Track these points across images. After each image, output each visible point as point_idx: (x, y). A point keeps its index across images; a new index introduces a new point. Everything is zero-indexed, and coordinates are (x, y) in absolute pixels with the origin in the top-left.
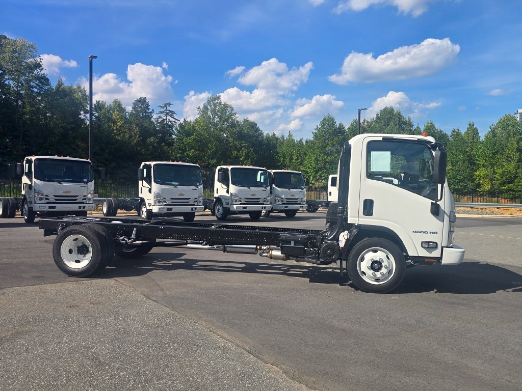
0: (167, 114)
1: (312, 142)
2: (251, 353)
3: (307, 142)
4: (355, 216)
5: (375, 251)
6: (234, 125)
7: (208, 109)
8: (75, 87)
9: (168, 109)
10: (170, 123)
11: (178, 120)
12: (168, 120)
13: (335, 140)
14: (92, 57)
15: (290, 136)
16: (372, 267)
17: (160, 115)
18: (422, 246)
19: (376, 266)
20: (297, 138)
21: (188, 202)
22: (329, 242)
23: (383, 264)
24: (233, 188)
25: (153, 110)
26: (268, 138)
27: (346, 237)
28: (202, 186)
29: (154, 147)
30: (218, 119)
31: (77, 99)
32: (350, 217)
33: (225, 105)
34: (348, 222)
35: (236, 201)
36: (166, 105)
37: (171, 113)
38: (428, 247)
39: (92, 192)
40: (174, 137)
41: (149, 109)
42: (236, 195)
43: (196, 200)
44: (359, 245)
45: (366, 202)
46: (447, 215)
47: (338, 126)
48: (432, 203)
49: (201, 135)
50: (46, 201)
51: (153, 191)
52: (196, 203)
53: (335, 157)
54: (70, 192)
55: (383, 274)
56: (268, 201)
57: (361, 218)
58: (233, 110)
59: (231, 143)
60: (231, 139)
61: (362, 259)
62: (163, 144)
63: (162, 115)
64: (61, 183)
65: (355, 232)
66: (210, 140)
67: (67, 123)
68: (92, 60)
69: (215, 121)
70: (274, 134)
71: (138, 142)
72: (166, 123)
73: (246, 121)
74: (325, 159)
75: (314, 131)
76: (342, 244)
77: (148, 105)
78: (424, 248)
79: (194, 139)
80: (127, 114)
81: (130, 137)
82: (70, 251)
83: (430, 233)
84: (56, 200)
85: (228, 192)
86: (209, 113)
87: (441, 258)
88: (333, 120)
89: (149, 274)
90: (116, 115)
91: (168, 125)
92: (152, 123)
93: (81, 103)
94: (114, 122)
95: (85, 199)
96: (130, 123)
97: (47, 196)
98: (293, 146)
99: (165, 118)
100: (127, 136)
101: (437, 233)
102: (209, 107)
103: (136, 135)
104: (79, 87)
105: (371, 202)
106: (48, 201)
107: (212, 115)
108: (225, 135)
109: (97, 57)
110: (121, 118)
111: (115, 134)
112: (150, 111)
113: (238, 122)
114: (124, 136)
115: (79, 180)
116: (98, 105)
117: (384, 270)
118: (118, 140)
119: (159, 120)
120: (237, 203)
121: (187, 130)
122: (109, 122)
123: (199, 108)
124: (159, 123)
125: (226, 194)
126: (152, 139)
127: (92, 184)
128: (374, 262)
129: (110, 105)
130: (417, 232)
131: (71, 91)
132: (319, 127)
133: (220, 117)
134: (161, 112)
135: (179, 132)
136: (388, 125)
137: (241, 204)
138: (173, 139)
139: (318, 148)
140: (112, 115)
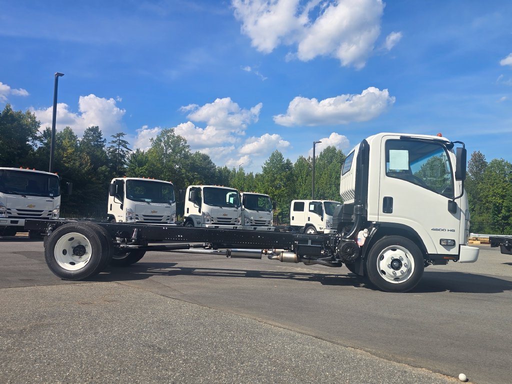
0: (120, 144)
1: (262, 176)
2: (322, 339)
3: (257, 175)
4: (375, 214)
5: (394, 250)
6: (186, 156)
7: (161, 141)
8: (24, 112)
9: (120, 139)
10: (122, 153)
11: (131, 150)
12: (120, 150)
13: (282, 174)
14: (59, 75)
15: (241, 169)
16: (392, 266)
17: (111, 144)
18: (440, 244)
19: (396, 264)
20: (247, 172)
21: (161, 220)
22: (347, 240)
23: (403, 262)
24: (205, 208)
25: (105, 140)
26: (220, 171)
27: (366, 235)
28: (175, 204)
29: (105, 176)
30: (171, 151)
31: (27, 125)
32: (370, 215)
33: (178, 137)
34: (368, 220)
35: (208, 221)
36: (119, 135)
37: (124, 144)
38: (447, 245)
39: (58, 207)
40: (125, 166)
41: (101, 138)
42: (208, 215)
43: (168, 218)
44: (378, 243)
45: (385, 199)
46: (463, 212)
47: (286, 162)
48: (449, 201)
49: (154, 165)
50: (8, 215)
51: (124, 207)
52: (168, 221)
53: (283, 191)
54: (34, 206)
55: (402, 273)
56: (239, 222)
57: (381, 215)
58: (186, 143)
59: (183, 174)
60: (183, 171)
61: (382, 258)
62: (114, 173)
63: (114, 145)
64: (25, 197)
65: (375, 230)
66: (163, 171)
67: (13, 148)
68: (58, 77)
69: (168, 153)
70: (226, 168)
71: (89, 170)
72: (119, 153)
73: (197, 154)
74: (274, 192)
75: (264, 166)
76: (361, 242)
77: (100, 133)
78: (442, 245)
79: (146, 170)
80: (78, 142)
81: (81, 165)
82: (65, 252)
83: (448, 230)
84: (19, 214)
85: (200, 211)
86: (163, 144)
87: (459, 255)
88: (281, 155)
89: (150, 278)
90: (66, 142)
91: (121, 154)
92: (103, 152)
93: (30, 130)
94: (64, 150)
95: (50, 214)
96: (81, 151)
97: (9, 209)
98: (244, 179)
99: (117, 147)
100: (78, 164)
101: (454, 231)
102: (162, 139)
103: (87, 163)
104: (29, 113)
105: (391, 199)
106: (10, 215)
107: (165, 146)
108: (177, 166)
109: (63, 75)
110: (71, 146)
111: (65, 162)
112: (102, 140)
113: (190, 154)
114: (74, 163)
115: (45, 194)
116: (48, 132)
117: (404, 269)
118: (68, 168)
119: (111, 149)
120: (209, 222)
121: (139, 160)
122: (59, 149)
123: (152, 139)
124: (111, 152)
125: (198, 214)
126: (104, 168)
127: (58, 199)
128: (394, 260)
129: (61, 132)
130: (436, 230)
131: (20, 117)
132: (268, 162)
133: (173, 150)
134: (114, 142)
135: (131, 161)
136: (331, 162)
137: (213, 224)
138: (125, 168)
139: (268, 181)
140: (62, 142)
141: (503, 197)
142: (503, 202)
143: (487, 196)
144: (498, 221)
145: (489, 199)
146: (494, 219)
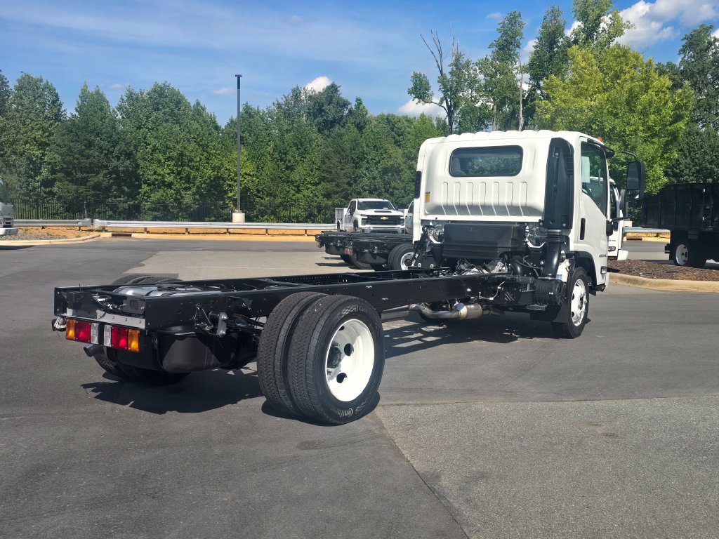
4: (576, 241)
18: (601, 273)
32: (574, 243)
34: (571, 250)
45: (581, 222)
48: (608, 221)
61: (573, 296)
105: (584, 221)
130: (600, 256)
141: (42, 145)
142: (44, 155)
143: (14, 142)
144: (34, 189)
145: (20, 148)
146: (28, 185)
